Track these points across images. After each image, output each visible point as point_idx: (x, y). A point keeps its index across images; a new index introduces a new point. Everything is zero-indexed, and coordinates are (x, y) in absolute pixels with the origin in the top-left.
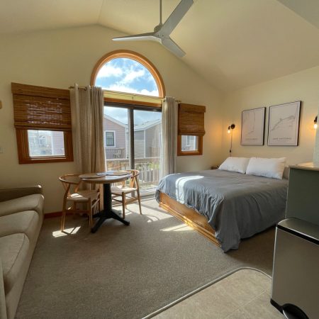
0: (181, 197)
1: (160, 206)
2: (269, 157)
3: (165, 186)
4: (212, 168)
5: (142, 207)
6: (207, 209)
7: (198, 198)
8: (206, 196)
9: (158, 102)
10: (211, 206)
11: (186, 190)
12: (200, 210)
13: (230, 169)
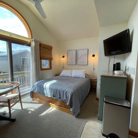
0: (48, 94)
1: (33, 100)
2: (80, 69)
3: (36, 89)
4: (56, 75)
5: (23, 104)
6: (65, 98)
7: (59, 93)
8: (64, 91)
9: (29, 41)
10: (67, 96)
11: (52, 89)
12: (61, 99)
13: (65, 75)
